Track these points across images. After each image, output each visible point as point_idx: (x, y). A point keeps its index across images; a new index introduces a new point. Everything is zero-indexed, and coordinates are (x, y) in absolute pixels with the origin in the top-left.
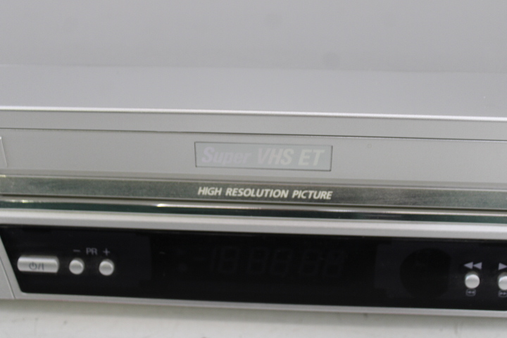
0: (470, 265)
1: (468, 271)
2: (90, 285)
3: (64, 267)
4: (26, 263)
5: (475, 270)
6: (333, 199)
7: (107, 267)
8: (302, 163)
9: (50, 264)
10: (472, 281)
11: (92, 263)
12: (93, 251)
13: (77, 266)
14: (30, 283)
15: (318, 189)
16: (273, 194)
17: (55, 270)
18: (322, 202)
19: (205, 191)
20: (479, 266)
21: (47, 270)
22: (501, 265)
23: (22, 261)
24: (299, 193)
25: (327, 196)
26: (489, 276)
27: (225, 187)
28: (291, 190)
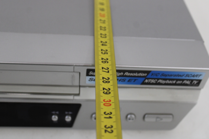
0: (54, 112)
1: (53, 114)
5: (55, 114)
10: (55, 118)
20: (57, 113)
22: (66, 113)
26: (62, 116)
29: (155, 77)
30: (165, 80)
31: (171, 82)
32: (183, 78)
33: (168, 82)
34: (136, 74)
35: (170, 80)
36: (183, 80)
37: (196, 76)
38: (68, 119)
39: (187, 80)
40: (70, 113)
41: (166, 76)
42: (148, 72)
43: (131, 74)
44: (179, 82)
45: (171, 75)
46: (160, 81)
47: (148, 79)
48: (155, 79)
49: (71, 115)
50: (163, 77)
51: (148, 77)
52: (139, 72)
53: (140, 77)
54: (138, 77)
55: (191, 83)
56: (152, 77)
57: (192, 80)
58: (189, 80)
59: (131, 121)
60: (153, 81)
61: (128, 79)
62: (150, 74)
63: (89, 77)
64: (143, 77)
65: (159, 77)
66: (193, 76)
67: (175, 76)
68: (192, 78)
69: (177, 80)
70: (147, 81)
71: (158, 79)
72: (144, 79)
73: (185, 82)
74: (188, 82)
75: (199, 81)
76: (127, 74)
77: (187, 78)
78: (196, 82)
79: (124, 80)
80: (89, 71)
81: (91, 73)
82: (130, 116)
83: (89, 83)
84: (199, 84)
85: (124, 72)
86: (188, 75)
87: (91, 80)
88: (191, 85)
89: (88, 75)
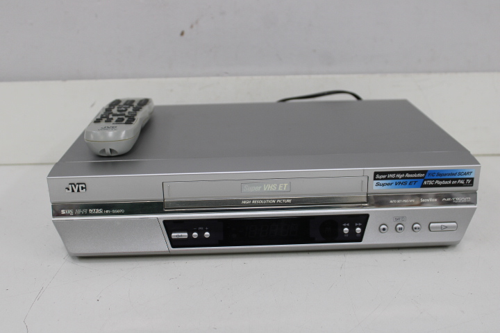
0: (345, 225)
1: (344, 227)
2: (201, 242)
3: (190, 235)
5: (347, 227)
6: (292, 202)
7: (207, 234)
8: (280, 189)
9: (185, 235)
10: (346, 230)
11: (201, 233)
12: (201, 228)
13: (195, 235)
15: (286, 199)
16: (270, 201)
17: (186, 238)
18: (288, 204)
19: (244, 202)
20: (348, 225)
21: (183, 237)
22: (356, 224)
23: (173, 234)
24: (279, 201)
25: (290, 201)
26: (352, 228)
27: (252, 200)
28: (276, 199)
29: (432, 177)
30: (441, 180)
31: (446, 183)
32: (457, 177)
33: (444, 182)
34: (415, 175)
35: (446, 180)
36: (457, 179)
37: (468, 173)
38: (358, 230)
39: (461, 179)
40: (360, 224)
41: (441, 175)
42: (424, 172)
43: (411, 176)
44: (454, 182)
45: (446, 175)
46: (437, 182)
47: (426, 180)
48: (432, 180)
49: (360, 227)
50: (439, 177)
51: (426, 178)
52: (417, 172)
53: (419, 178)
54: (417, 178)
55: (465, 182)
56: (430, 177)
57: (465, 179)
58: (463, 179)
59: (417, 231)
60: (431, 183)
61: (409, 181)
62: (427, 174)
63: (376, 182)
64: (422, 178)
65: (435, 177)
66: (465, 174)
67: (449, 175)
68: (465, 177)
69: (452, 180)
70: (425, 183)
71: (435, 180)
72: (422, 180)
73: (459, 181)
74: (462, 182)
75: (472, 179)
76: (407, 175)
77: (460, 177)
78: (469, 181)
79: (405, 183)
80: (376, 173)
81: (378, 176)
82: (416, 226)
83: (376, 188)
84: (471, 184)
85: (405, 172)
86: (460, 174)
87: (378, 185)
88: (466, 185)
89: (375, 179)
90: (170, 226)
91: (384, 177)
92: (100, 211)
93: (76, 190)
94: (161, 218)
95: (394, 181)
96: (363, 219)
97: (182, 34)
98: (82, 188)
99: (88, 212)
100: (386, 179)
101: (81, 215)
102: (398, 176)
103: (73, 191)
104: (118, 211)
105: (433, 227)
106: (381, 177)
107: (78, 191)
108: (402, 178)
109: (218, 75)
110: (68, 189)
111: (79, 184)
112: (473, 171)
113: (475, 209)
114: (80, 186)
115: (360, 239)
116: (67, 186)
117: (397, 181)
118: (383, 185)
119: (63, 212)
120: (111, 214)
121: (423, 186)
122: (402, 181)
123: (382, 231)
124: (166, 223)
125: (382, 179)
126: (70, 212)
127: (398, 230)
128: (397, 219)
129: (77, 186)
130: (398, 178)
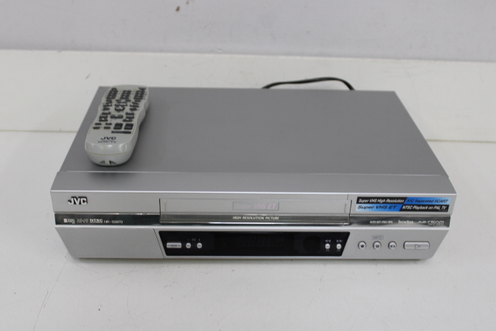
0: (327, 241)
1: (326, 243)
2: (194, 252)
3: (184, 246)
4: (169, 245)
5: (329, 243)
6: (279, 219)
7: (199, 245)
8: (269, 208)
9: (179, 245)
10: (328, 246)
11: (194, 245)
12: (195, 240)
13: (188, 245)
14: (170, 252)
15: (274, 216)
16: (259, 218)
17: (180, 247)
18: (276, 221)
19: (235, 218)
20: (330, 241)
21: (177, 247)
22: (337, 241)
23: (168, 244)
24: (268, 218)
25: (277, 218)
26: (333, 245)
27: (242, 216)
28: (265, 217)
29: (410, 203)
30: (419, 206)
31: (424, 208)
32: (434, 203)
33: (421, 208)
34: (395, 201)
35: (423, 206)
36: (434, 206)
37: (444, 201)
38: (339, 246)
39: (437, 205)
40: (341, 241)
41: (419, 201)
42: (404, 199)
43: (392, 201)
44: (430, 208)
45: (423, 201)
46: (415, 207)
47: (405, 205)
48: (410, 205)
49: (341, 243)
50: (417, 203)
51: (405, 203)
52: (397, 198)
53: (399, 203)
54: (397, 203)
55: (441, 208)
56: (409, 203)
57: (441, 206)
58: (439, 205)
59: (393, 248)
60: (409, 207)
61: (389, 205)
62: (407, 200)
63: (358, 205)
64: (401, 203)
65: (414, 203)
66: (442, 201)
67: (427, 201)
68: (441, 203)
69: (429, 206)
70: (404, 207)
71: (413, 205)
72: (401, 205)
73: (436, 207)
74: (438, 208)
75: (448, 206)
76: (388, 201)
77: (437, 203)
78: (444, 208)
79: (386, 207)
80: (359, 198)
81: (360, 201)
82: (392, 244)
83: (358, 210)
84: (447, 209)
85: (386, 198)
86: (437, 201)
87: (360, 207)
88: (441, 210)
89: (358, 203)
90: (165, 237)
91: (366, 201)
92: (101, 221)
93: (77, 203)
94: (157, 229)
95: (375, 205)
96: (344, 237)
97: (178, 9)
98: (84, 201)
99: (89, 221)
100: (369, 203)
101: (82, 224)
102: (379, 201)
103: (75, 203)
104: (117, 222)
105: (407, 245)
106: (363, 201)
107: (80, 203)
108: (383, 203)
109: (212, 51)
110: (71, 202)
111: (80, 197)
112: (449, 199)
113: (447, 231)
114: (82, 200)
115: (340, 253)
116: (70, 198)
117: (378, 205)
118: (365, 208)
119: (65, 220)
120: (111, 224)
121: (401, 210)
122: (382, 205)
123: (360, 247)
124: (162, 234)
125: (365, 203)
126: (72, 221)
127: (375, 247)
128: (375, 237)
129: (79, 199)
130: (379, 203)
